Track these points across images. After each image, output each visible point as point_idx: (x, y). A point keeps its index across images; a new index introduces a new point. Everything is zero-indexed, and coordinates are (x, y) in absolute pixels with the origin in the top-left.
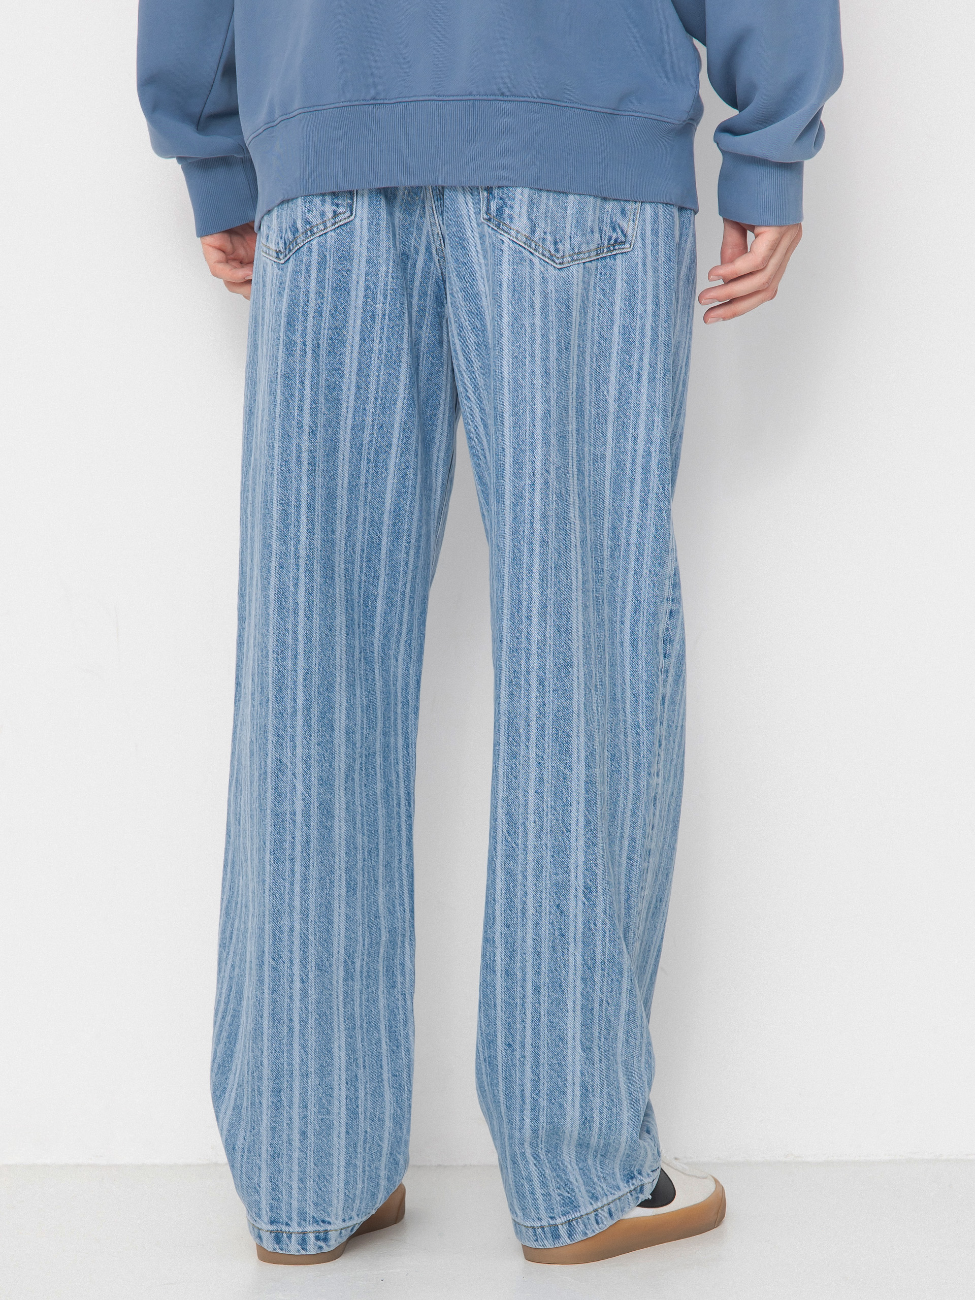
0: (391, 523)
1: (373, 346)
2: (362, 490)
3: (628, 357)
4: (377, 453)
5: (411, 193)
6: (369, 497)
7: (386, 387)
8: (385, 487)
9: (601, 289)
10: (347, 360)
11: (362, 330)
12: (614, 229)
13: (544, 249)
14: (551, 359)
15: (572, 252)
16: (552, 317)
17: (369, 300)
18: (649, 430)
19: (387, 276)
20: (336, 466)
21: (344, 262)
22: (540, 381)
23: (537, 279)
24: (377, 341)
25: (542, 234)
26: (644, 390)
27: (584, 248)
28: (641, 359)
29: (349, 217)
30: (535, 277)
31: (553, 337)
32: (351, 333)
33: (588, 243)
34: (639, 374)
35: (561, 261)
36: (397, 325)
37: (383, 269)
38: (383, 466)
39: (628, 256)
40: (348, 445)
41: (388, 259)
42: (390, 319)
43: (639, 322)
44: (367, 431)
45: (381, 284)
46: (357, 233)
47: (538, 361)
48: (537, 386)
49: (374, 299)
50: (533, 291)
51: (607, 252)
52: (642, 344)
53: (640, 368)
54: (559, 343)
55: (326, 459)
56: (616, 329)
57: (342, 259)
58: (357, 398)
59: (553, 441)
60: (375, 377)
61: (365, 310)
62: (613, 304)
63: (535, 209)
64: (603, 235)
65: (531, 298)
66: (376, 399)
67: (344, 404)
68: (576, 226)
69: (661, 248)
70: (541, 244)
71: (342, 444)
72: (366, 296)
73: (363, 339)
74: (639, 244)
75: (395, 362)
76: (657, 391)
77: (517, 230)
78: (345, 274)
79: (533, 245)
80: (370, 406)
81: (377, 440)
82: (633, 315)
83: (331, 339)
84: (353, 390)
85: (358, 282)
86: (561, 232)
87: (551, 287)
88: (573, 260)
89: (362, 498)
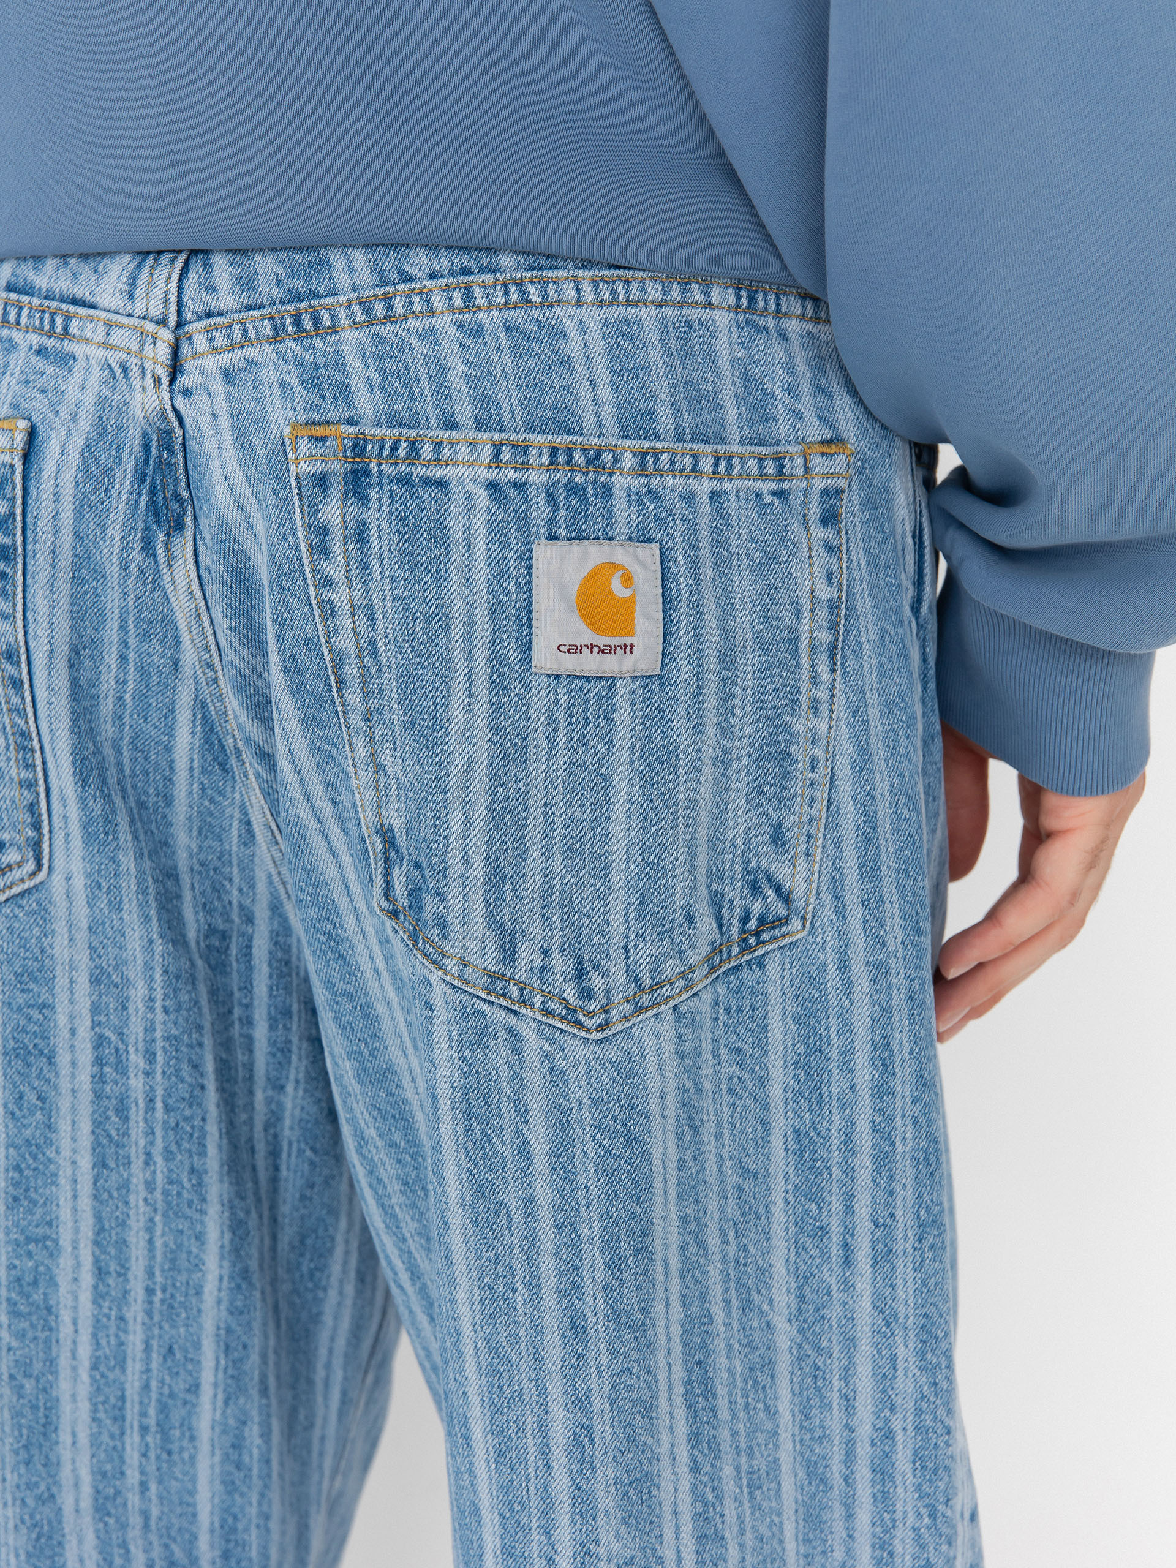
0: (217, 1553)
1: (130, 1175)
2: (134, 1500)
3: (814, 1207)
4: (163, 1409)
5: (209, 792)
6: (155, 1512)
7: (173, 1261)
8: (194, 1480)
9: (731, 1050)
10: (65, 1214)
11: (96, 1145)
12: (755, 889)
13: (547, 995)
14: (588, 1290)
15: (632, 989)
16: (587, 1174)
17: (107, 1070)
18: (885, 1378)
19: (152, 1009)
20: (51, 1466)
21: (32, 985)
22: (559, 1352)
23: (535, 1078)
24: (137, 1164)
25: (538, 959)
26: (864, 1285)
27: (671, 968)
28: (849, 1210)
29: (33, 874)
30: (527, 1074)
31: (590, 1228)
32: (66, 1153)
33: (681, 953)
34: (846, 1245)
35: (600, 1019)
36: (186, 1119)
37: (138, 993)
38: (183, 1434)
39: (797, 951)
40: (85, 1407)
41: (148, 967)
42: (167, 1109)
43: (836, 1118)
44: (134, 1368)
45: (136, 1030)
46: (59, 910)
47: (549, 1298)
48: (548, 1365)
49: (121, 1068)
50: (523, 1113)
51: (742, 952)
52: (849, 1170)
53: (849, 1231)
54: (609, 1243)
55: (23, 1455)
56: (777, 1142)
57: (25, 978)
58: (98, 1297)
59: (606, 1500)
60: (142, 1244)
61: (98, 1095)
62: (763, 1082)
63: (509, 895)
64: (725, 913)
65: (519, 1133)
66: (150, 1291)
67: (66, 1316)
68: (641, 916)
69: (892, 909)
70: (536, 983)
71: (66, 1408)
72: (99, 1062)
73: (101, 1164)
74: (828, 913)
75: (190, 1204)
76: (899, 1282)
77: (462, 959)
78: (35, 1014)
79: (514, 992)
80: (135, 1311)
81: (162, 1382)
82: (820, 1103)
83: (17, 1168)
84: (87, 1278)
85: (73, 1032)
86: (597, 940)
87: (579, 1093)
88: (639, 1010)
89: (136, 1520)
